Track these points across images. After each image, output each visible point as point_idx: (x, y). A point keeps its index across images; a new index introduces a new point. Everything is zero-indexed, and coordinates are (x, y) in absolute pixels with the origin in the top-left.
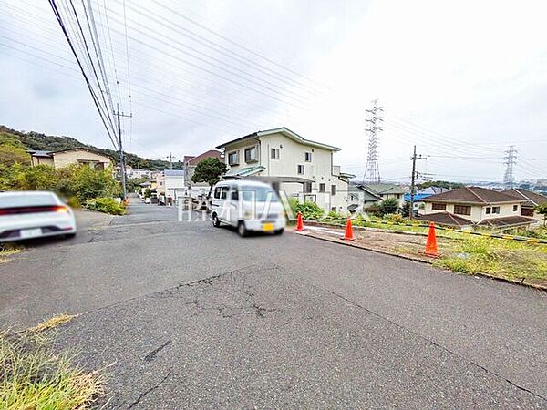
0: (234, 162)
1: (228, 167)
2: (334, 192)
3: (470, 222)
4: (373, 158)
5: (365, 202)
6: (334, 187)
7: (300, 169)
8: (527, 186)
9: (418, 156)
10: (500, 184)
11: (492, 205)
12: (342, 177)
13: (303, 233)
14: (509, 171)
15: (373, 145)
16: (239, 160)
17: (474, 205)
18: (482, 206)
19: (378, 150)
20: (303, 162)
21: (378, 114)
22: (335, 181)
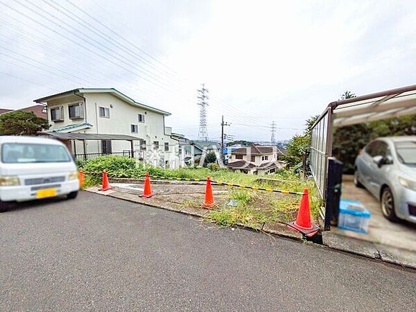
0: (58, 118)
1: (51, 122)
2: (167, 149)
3: (255, 166)
4: (203, 124)
5: (195, 155)
6: (167, 144)
7: (134, 128)
8: (280, 144)
9: (225, 123)
10: (269, 142)
11: (265, 155)
12: (173, 136)
13: (106, 193)
14: (273, 135)
15: (203, 115)
16: (63, 117)
17: (256, 155)
18: (260, 156)
19: (206, 118)
20: (136, 122)
21: (206, 94)
22: (168, 140)
